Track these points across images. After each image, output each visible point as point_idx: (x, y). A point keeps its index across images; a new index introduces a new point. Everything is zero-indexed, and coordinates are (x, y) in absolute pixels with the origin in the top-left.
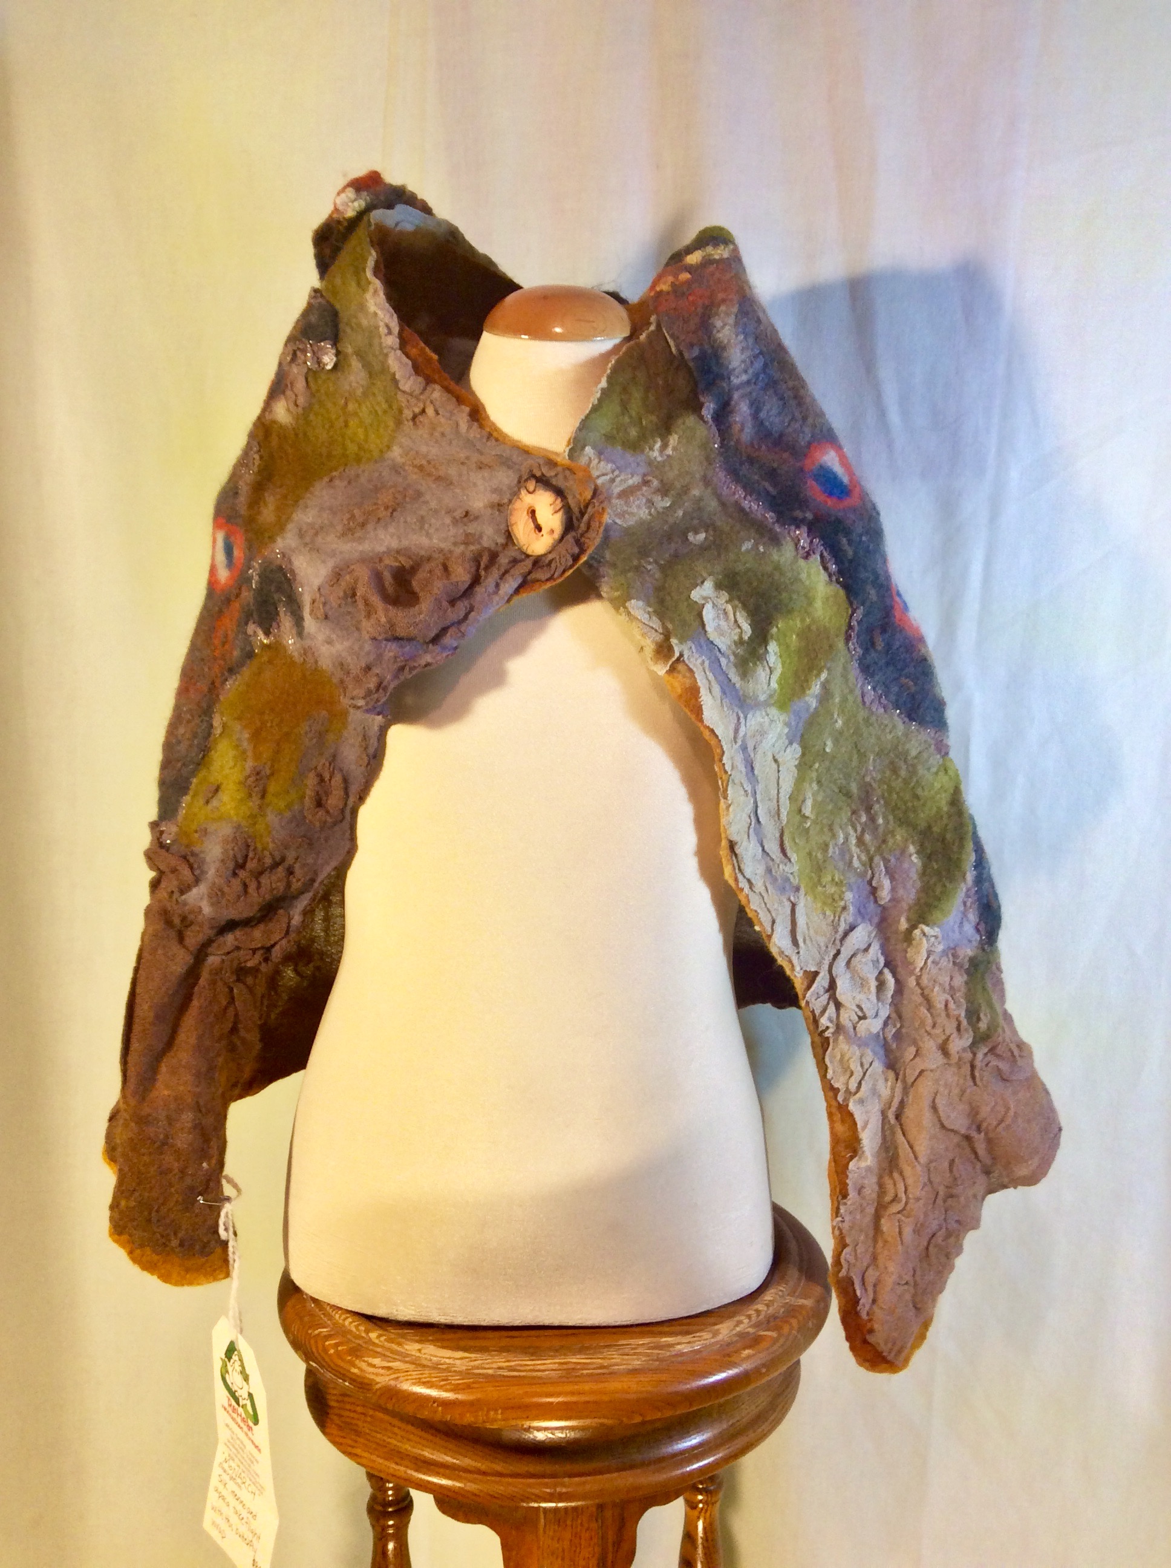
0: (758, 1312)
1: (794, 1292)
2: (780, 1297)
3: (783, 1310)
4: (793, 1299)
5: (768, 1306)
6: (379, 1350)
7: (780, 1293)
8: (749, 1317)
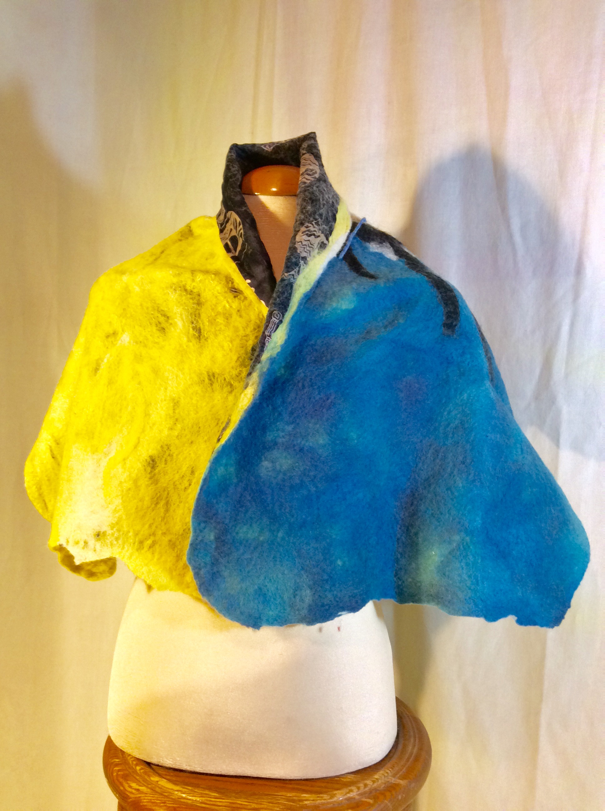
0: (366, 785)
1: (396, 775)
2: (385, 776)
3: (383, 786)
4: (393, 779)
5: (374, 782)
6: (138, 777)
7: (386, 775)
8: (359, 788)
